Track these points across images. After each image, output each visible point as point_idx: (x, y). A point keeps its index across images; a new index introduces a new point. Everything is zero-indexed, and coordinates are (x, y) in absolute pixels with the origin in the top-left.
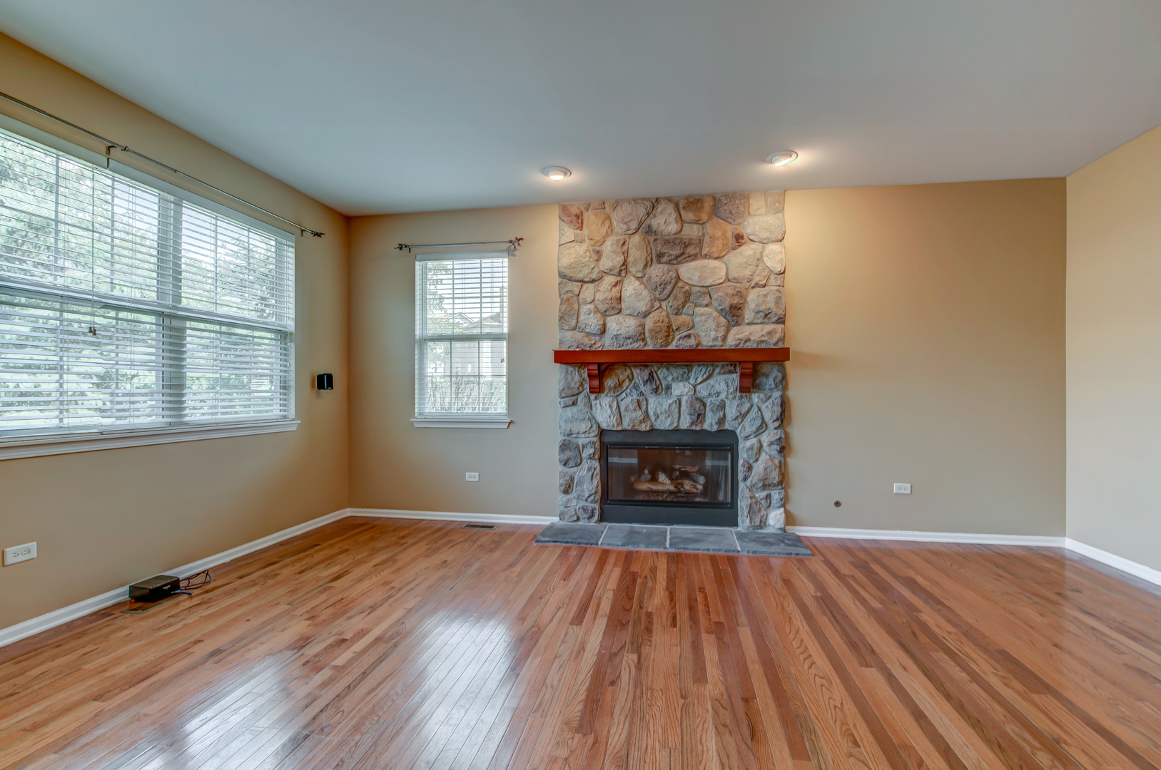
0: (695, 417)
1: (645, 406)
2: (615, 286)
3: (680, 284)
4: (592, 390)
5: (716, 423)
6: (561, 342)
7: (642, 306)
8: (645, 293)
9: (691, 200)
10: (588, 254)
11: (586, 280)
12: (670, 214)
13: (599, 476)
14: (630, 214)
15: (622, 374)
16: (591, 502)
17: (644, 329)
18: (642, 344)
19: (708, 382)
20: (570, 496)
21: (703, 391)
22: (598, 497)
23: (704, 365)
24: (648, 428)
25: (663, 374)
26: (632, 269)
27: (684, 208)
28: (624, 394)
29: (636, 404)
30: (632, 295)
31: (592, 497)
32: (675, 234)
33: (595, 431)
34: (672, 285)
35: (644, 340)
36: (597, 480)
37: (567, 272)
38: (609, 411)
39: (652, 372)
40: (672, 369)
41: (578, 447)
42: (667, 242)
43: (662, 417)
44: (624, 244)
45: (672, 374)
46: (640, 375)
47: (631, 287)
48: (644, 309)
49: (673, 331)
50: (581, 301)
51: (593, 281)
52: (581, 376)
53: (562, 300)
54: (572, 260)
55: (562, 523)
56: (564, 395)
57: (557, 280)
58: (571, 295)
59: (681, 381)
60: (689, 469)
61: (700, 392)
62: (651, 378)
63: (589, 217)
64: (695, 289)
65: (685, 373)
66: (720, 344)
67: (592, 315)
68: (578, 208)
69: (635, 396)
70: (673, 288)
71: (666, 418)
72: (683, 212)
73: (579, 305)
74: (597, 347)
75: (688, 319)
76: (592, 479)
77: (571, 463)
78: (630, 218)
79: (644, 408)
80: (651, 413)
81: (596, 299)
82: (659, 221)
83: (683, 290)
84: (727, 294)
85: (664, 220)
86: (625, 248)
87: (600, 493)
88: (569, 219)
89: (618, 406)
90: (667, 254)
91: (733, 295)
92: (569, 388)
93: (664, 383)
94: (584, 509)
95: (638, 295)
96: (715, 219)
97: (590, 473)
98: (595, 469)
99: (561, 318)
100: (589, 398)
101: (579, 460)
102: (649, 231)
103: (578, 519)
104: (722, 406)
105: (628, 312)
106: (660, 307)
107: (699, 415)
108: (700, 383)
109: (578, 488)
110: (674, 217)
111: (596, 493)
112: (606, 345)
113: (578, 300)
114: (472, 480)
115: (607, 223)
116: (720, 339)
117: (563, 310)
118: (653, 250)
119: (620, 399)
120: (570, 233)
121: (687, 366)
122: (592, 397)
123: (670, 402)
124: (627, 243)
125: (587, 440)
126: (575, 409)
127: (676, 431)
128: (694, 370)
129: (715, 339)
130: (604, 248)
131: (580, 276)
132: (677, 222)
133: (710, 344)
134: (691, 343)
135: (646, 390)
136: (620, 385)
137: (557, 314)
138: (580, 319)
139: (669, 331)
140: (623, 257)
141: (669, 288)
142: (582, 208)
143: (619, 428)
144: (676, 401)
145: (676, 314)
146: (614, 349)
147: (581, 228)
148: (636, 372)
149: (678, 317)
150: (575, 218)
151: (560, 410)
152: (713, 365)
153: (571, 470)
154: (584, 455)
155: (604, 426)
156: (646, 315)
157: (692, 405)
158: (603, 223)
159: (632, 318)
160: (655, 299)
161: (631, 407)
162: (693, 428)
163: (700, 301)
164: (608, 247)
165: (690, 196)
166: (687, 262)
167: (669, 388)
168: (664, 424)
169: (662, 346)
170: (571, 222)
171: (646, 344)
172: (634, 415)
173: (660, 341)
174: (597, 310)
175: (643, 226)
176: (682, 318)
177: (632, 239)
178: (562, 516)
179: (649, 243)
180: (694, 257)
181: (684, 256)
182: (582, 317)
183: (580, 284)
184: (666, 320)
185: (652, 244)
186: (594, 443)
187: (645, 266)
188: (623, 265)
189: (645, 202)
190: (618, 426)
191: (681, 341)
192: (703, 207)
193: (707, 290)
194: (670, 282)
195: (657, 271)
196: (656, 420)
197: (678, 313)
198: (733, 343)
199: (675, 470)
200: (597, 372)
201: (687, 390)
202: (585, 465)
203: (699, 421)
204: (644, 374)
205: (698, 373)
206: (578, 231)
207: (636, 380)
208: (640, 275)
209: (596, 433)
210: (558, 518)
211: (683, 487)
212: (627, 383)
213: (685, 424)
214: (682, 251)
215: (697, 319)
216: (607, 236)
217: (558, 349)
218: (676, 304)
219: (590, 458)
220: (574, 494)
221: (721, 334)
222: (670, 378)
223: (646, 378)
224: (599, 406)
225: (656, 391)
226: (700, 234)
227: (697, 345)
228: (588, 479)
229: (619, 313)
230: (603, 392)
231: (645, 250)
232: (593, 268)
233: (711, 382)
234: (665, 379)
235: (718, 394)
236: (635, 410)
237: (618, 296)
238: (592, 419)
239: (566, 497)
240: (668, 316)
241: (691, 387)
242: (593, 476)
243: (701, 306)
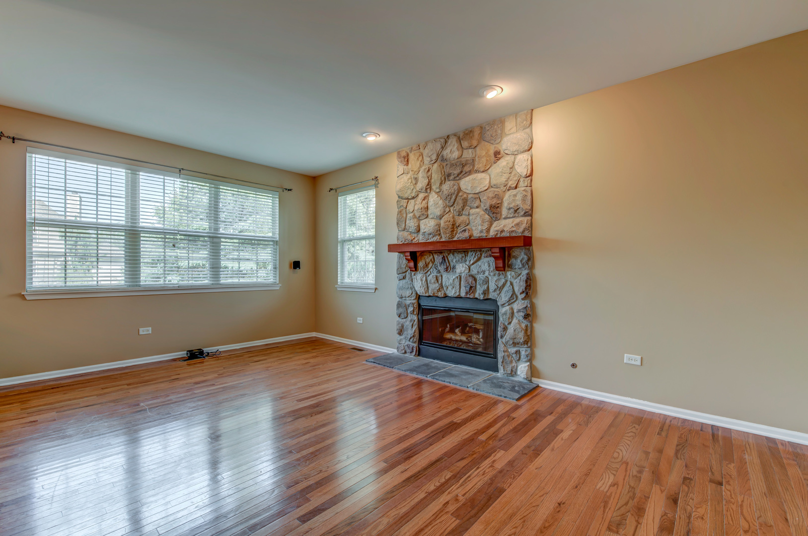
0: (468, 289)
1: (440, 280)
2: (424, 200)
3: (460, 194)
4: (412, 270)
5: (482, 294)
6: (398, 239)
7: (439, 212)
8: (441, 202)
9: (467, 132)
10: (410, 181)
11: (410, 198)
12: (454, 145)
14: (432, 150)
15: (428, 258)
16: (412, 342)
17: (440, 227)
18: (439, 238)
19: (478, 263)
20: (402, 337)
21: (474, 271)
22: (417, 338)
23: (474, 251)
24: (442, 295)
25: (453, 259)
26: (434, 187)
27: (462, 139)
28: (429, 272)
29: (435, 279)
30: (433, 204)
31: (413, 339)
32: (458, 158)
34: (455, 195)
35: (440, 234)
36: (415, 327)
37: (401, 194)
38: (421, 283)
39: (444, 256)
40: (456, 255)
41: (405, 306)
42: (452, 165)
43: (450, 288)
44: (429, 171)
45: (456, 258)
46: (438, 258)
47: (433, 198)
48: (439, 214)
49: (456, 227)
50: (408, 211)
51: (413, 198)
53: (398, 212)
54: (403, 186)
55: (398, 354)
56: (398, 273)
57: (397, 198)
58: (403, 208)
59: (461, 263)
61: (472, 271)
62: (444, 261)
63: (412, 156)
64: (469, 196)
65: (463, 257)
66: (485, 235)
67: (413, 220)
68: (406, 152)
69: (435, 274)
70: (457, 197)
71: (452, 289)
72: (462, 142)
73: (406, 214)
74: (415, 241)
75: (466, 218)
76: (412, 327)
77: (402, 316)
78: (432, 153)
79: (440, 283)
80: (444, 285)
81: (415, 209)
82: (448, 152)
83: (463, 197)
84: (488, 198)
85: (451, 151)
86: (430, 173)
87: (417, 336)
89: (426, 280)
90: (452, 174)
91: (493, 198)
92: (401, 268)
93: (452, 264)
94: (408, 346)
95: (436, 204)
96: (483, 143)
97: (411, 323)
98: (414, 321)
99: (398, 224)
100: (411, 275)
101: (406, 315)
102: (443, 159)
103: (405, 352)
104: (487, 281)
105: (432, 216)
106: (450, 211)
107: (471, 287)
108: (473, 264)
109: (405, 333)
110: (456, 147)
111: (413, 336)
112: (420, 239)
113: (406, 211)
114: (360, 322)
115: (420, 159)
116: (484, 231)
117: (399, 218)
118: (445, 172)
119: (427, 275)
120: (401, 168)
121: (464, 252)
122: (413, 273)
123: (454, 277)
124: (431, 170)
125: (411, 301)
126: (404, 281)
127: (458, 298)
128: (468, 255)
129: (481, 232)
130: (419, 175)
131: (406, 196)
132: (458, 150)
133: (478, 235)
134: (467, 235)
135: (442, 269)
136: (426, 266)
137: (395, 222)
138: (407, 224)
139: (453, 228)
140: (427, 180)
141: (454, 197)
142: (408, 151)
143: (427, 295)
144: (457, 277)
145: (459, 215)
146: (424, 242)
147: (407, 164)
148: (436, 256)
149: (460, 217)
150: (403, 159)
151: (396, 282)
152: (480, 251)
153: (402, 320)
154: (409, 311)
155: (419, 293)
156: (441, 217)
157: (467, 280)
158: (418, 159)
159: (433, 220)
160: (446, 206)
161: (433, 281)
162: (468, 296)
163: (473, 204)
165: (466, 130)
166: (465, 177)
167: (454, 268)
168: (452, 292)
169: (450, 238)
171: (441, 237)
172: (435, 286)
173: (448, 235)
174: (415, 217)
175: (440, 156)
176: (462, 218)
177: (433, 167)
178: (398, 349)
179: (443, 167)
180: (470, 173)
181: (463, 173)
182: (407, 222)
183: (407, 201)
184: (452, 220)
185: (445, 168)
186: (413, 304)
187: (441, 184)
188: (428, 185)
189: (441, 140)
190: (425, 293)
191: (461, 234)
192: (473, 136)
193: (478, 196)
194: (455, 193)
195: (447, 187)
196: (447, 289)
197: (460, 215)
198: (493, 234)
200: (409, 257)
201: (464, 269)
202: (409, 318)
203: (471, 291)
205: (471, 257)
206: (405, 167)
207: (436, 262)
208: (438, 190)
209: (415, 297)
210: (396, 350)
211: (471, 339)
212: (431, 264)
213: (463, 292)
215: (471, 218)
216: (420, 166)
218: (458, 208)
219: (411, 314)
220: (404, 336)
221: (486, 226)
222: (454, 261)
223: (441, 260)
224: (416, 279)
225: (446, 270)
226: (474, 156)
227: (470, 237)
228: (410, 327)
229: (426, 218)
230: (417, 270)
231: (440, 173)
232: (413, 190)
233: (479, 263)
235: (484, 272)
236: (435, 282)
237: (426, 206)
238: (413, 288)
239: (400, 337)
240: (453, 217)
241: (467, 267)
242: (412, 325)
243: (473, 208)
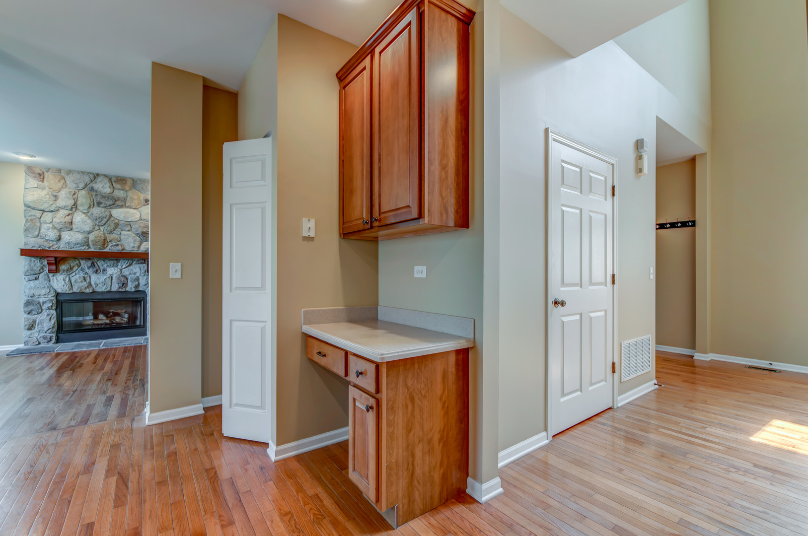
0: (121, 285)
1: (89, 280)
2: (68, 216)
3: (112, 219)
4: (50, 271)
5: (134, 287)
6: (25, 244)
7: (87, 228)
8: (89, 221)
9: (119, 178)
10: (48, 196)
11: (46, 210)
12: (106, 184)
13: (55, 319)
14: (79, 179)
15: (73, 263)
16: (50, 333)
17: (88, 240)
18: (87, 247)
19: (129, 267)
20: (32, 331)
21: (126, 272)
22: (55, 330)
23: (127, 260)
24: (91, 291)
25: (101, 264)
26: (80, 208)
27: (115, 182)
28: (74, 274)
29: (82, 279)
30: (79, 221)
31: (51, 330)
32: (109, 193)
33: (53, 293)
34: (107, 219)
35: (88, 245)
36: (53, 321)
37: (32, 205)
38: (63, 283)
39: (93, 262)
40: (107, 261)
41: (39, 303)
42: (103, 197)
43: (100, 285)
44: (74, 194)
45: (107, 264)
46: (85, 264)
47: (79, 218)
48: (88, 230)
49: (108, 242)
50: (42, 221)
51: (52, 211)
52: (42, 263)
53: (27, 220)
54: (35, 198)
55: (26, 347)
56: (28, 274)
57: (23, 208)
58: (34, 217)
59: (112, 267)
60: (119, 311)
61: (124, 273)
62: (93, 265)
63: (49, 176)
64: (120, 222)
65: (115, 263)
66: (137, 249)
67: (50, 230)
68: (41, 170)
69: (82, 275)
70: (108, 221)
71: (103, 286)
72: (114, 184)
73: (40, 223)
74: (55, 247)
75: (117, 236)
76: (50, 320)
77: (34, 312)
78: (79, 181)
80: (93, 283)
81: (54, 221)
82: (99, 186)
83: (114, 222)
84: (140, 226)
85: (102, 186)
86: (75, 196)
87: (56, 327)
88: (33, 175)
89: (70, 280)
90: (104, 203)
91: (144, 227)
92: (32, 270)
93: (102, 268)
94: (44, 338)
95: (84, 222)
96: (134, 190)
97: (49, 317)
98: (52, 315)
99: (25, 231)
100: (48, 276)
101: (40, 311)
102: (92, 189)
103: (39, 343)
104: (138, 279)
105: (77, 230)
106: (99, 229)
107: (123, 284)
108: (124, 268)
109: (39, 326)
110: (109, 185)
111: (53, 327)
112: (61, 247)
113: (40, 221)
115: (63, 182)
116: (136, 247)
117: (27, 226)
118: (95, 200)
119: (71, 276)
120: (33, 183)
121: (116, 259)
122: (51, 275)
123: (105, 277)
124: (76, 194)
125: (46, 298)
126: (36, 282)
127: (110, 292)
128: (121, 262)
129: (134, 247)
130: (59, 194)
131: (42, 208)
132: (110, 188)
133: (131, 249)
134: (119, 248)
135: (90, 271)
136: (71, 268)
137: (22, 228)
138: (41, 232)
139: (105, 242)
140: (73, 201)
141: (105, 220)
142: (44, 170)
143: (71, 292)
144: (109, 277)
145: (109, 233)
146: (67, 249)
147: (43, 181)
148: (83, 262)
149: (111, 235)
150: (38, 176)
151: (25, 283)
152: (132, 260)
153: (34, 316)
154: (44, 308)
155: (59, 291)
156: (89, 233)
157: (119, 279)
158: (59, 181)
159: (80, 234)
160: (96, 225)
161: (79, 281)
162: (120, 290)
163: (124, 228)
164: (63, 194)
165: (119, 177)
166: (117, 208)
167: (104, 270)
168: (101, 288)
169: (100, 249)
170: (35, 177)
171: (89, 248)
172: (81, 284)
173: (99, 247)
174: (54, 228)
175: (88, 186)
176: (112, 236)
177: (80, 192)
178: (26, 343)
179: (92, 196)
180: (121, 207)
181: (115, 205)
182: (42, 231)
183: (42, 212)
184: (103, 236)
185: (94, 196)
186: (51, 300)
187: (89, 207)
188: (74, 205)
189: (89, 174)
190: (69, 290)
191: (112, 247)
192: (126, 183)
193: (129, 224)
194: (106, 218)
195: (97, 211)
196: (96, 287)
197: (111, 233)
198: (144, 250)
199: (110, 312)
200: (54, 261)
201: (116, 271)
202: (45, 313)
203: (124, 287)
204: (88, 263)
205: (123, 264)
206: (40, 183)
207: (82, 265)
208: (86, 211)
209: (54, 295)
210: (23, 345)
211: (115, 320)
212: (76, 267)
213: (115, 288)
214: (113, 203)
215: (122, 237)
216: (62, 188)
217: (23, 247)
218: (109, 229)
219: (49, 309)
220: (36, 329)
221: (137, 244)
222: (105, 266)
223: (90, 265)
224: (55, 280)
225: (96, 272)
226: (125, 195)
227: (123, 250)
228: (47, 321)
229: (70, 230)
230: (59, 272)
231: (89, 199)
232: (52, 205)
233: (131, 267)
234: (102, 266)
235: (135, 274)
236: (82, 282)
237: (70, 221)
238: (50, 287)
239: (29, 332)
240: (104, 234)
241: (119, 270)
242: (50, 318)
243: (125, 231)
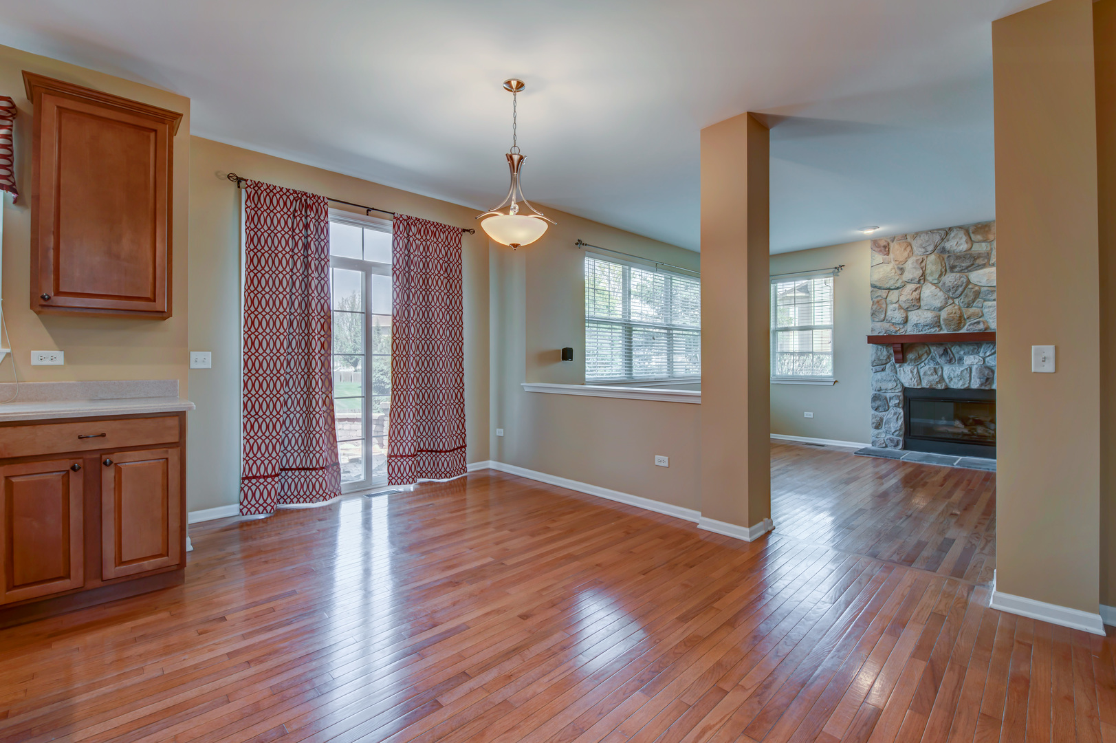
0: (984, 380)
1: (940, 372)
2: (915, 291)
3: (970, 286)
4: (897, 361)
6: (873, 330)
7: (938, 304)
8: (940, 294)
9: (980, 226)
10: (893, 271)
11: (892, 288)
12: (961, 238)
13: (902, 419)
14: (928, 241)
15: (922, 350)
16: (896, 436)
17: (939, 319)
18: (938, 329)
20: (880, 431)
21: (991, 361)
22: (902, 432)
24: (943, 387)
25: (955, 349)
26: (930, 278)
27: (973, 233)
28: (923, 364)
29: (932, 371)
30: (928, 296)
31: (897, 432)
32: (966, 251)
33: (899, 388)
34: (963, 287)
35: (939, 326)
36: (901, 421)
37: (878, 284)
38: (911, 375)
39: (946, 348)
40: (964, 347)
41: (886, 398)
42: (958, 257)
43: (955, 380)
44: (922, 261)
45: (964, 350)
46: (936, 351)
47: (928, 291)
48: (939, 305)
49: (965, 319)
50: (888, 302)
51: (898, 288)
52: (888, 352)
53: (873, 302)
54: (881, 276)
55: (873, 448)
56: (875, 364)
57: (870, 289)
58: (880, 298)
59: (971, 355)
60: (982, 418)
61: (988, 362)
62: (946, 352)
63: (894, 247)
64: (983, 289)
65: (975, 348)
67: (896, 311)
68: (886, 241)
69: (932, 365)
70: (964, 289)
71: (959, 381)
72: (972, 236)
73: (887, 305)
74: (902, 332)
75: (977, 310)
76: (897, 420)
77: (881, 409)
78: (928, 244)
79: (940, 373)
80: (946, 377)
81: (900, 300)
82: (952, 244)
83: (973, 290)
85: (955, 243)
86: (923, 264)
87: (903, 430)
88: (879, 249)
89: (918, 372)
90: (959, 266)
92: (879, 359)
93: (957, 357)
94: (891, 440)
95: (934, 296)
97: (896, 417)
98: (900, 414)
99: (872, 314)
100: (895, 367)
101: (887, 408)
102: (944, 250)
103: (886, 446)
105: (926, 308)
106: (953, 303)
107: (987, 379)
108: (989, 356)
109: (886, 426)
110: (964, 240)
111: (900, 429)
112: (908, 330)
113: (886, 301)
114: (808, 416)
115: (909, 249)
117: (874, 309)
118: (947, 264)
119: (919, 367)
120: (879, 258)
121: (976, 344)
122: (897, 365)
123: (961, 369)
124: (924, 261)
125: (894, 395)
126: (883, 373)
127: (968, 390)
128: (983, 346)
130: (906, 265)
131: (888, 286)
132: (967, 243)
134: (981, 326)
135: (942, 361)
136: (920, 357)
137: (869, 312)
138: (887, 314)
139: (960, 320)
140: (921, 271)
141: (961, 289)
142: (889, 241)
143: (919, 387)
144: (967, 369)
145: (967, 307)
146: (915, 333)
147: (888, 254)
148: (933, 348)
149: (969, 309)
150: (883, 249)
151: (872, 374)
153: (881, 413)
154: (890, 404)
155: (907, 385)
156: (941, 309)
157: (981, 371)
158: (905, 249)
159: (929, 312)
160: (949, 297)
161: (929, 373)
162: (983, 387)
163: (988, 297)
164: (909, 265)
165: (979, 224)
166: (977, 270)
167: (961, 359)
168: (957, 384)
169: (955, 331)
170: (881, 251)
171: (941, 329)
172: (931, 378)
173: (953, 327)
174: (901, 307)
175: (938, 248)
176: (971, 310)
177: (929, 258)
178: (874, 443)
179: (943, 259)
180: (983, 266)
181: (974, 266)
182: (889, 313)
183: (887, 291)
184: (958, 312)
185: (946, 259)
186: (899, 396)
187: (940, 276)
188: (922, 276)
189: (940, 232)
190: (918, 385)
191: (971, 327)
192: (990, 230)
194: (962, 286)
195: (950, 279)
196: (950, 382)
197: (969, 306)
199: (969, 419)
200: (900, 349)
201: (977, 361)
202: (892, 411)
203: (988, 383)
204: (940, 349)
205: (986, 349)
206: (886, 256)
207: (933, 353)
208: (936, 282)
209: (900, 390)
210: (871, 444)
211: (976, 431)
212: (925, 356)
213: (975, 384)
214: (972, 263)
215: (985, 311)
216: (909, 257)
217: (870, 334)
218: (967, 300)
219: (895, 406)
220: (883, 429)
222: (962, 353)
223: (941, 352)
224: (902, 372)
225: (950, 361)
226: (989, 249)
227: (986, 329)
228: (894, 420)
229: (918, 308)
230: (906, 363)
231: (940, 264)
232: (898, 280)
234: (958, 353)
236: (932, 375)
237: (918, 297)
238: (897, 380)
239: (877, 431)
240: (960, 309)
241: (981, 359)
242: (897, 418)
243: (989, 300)
